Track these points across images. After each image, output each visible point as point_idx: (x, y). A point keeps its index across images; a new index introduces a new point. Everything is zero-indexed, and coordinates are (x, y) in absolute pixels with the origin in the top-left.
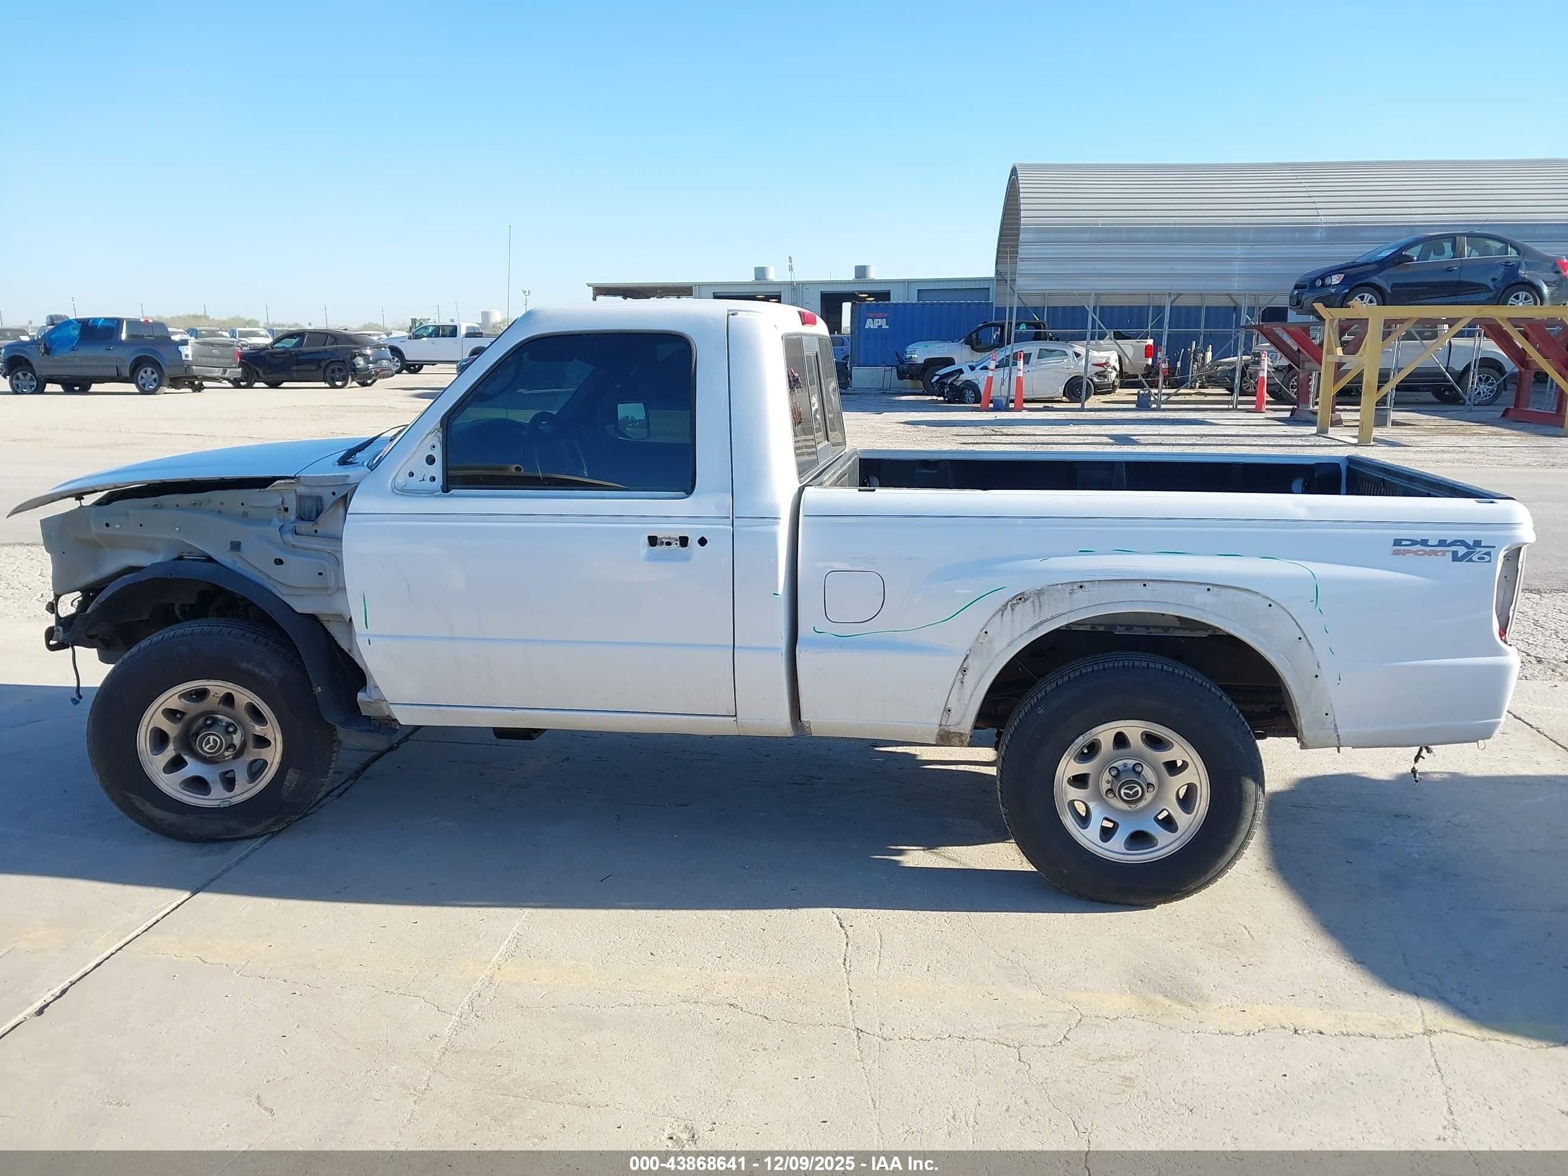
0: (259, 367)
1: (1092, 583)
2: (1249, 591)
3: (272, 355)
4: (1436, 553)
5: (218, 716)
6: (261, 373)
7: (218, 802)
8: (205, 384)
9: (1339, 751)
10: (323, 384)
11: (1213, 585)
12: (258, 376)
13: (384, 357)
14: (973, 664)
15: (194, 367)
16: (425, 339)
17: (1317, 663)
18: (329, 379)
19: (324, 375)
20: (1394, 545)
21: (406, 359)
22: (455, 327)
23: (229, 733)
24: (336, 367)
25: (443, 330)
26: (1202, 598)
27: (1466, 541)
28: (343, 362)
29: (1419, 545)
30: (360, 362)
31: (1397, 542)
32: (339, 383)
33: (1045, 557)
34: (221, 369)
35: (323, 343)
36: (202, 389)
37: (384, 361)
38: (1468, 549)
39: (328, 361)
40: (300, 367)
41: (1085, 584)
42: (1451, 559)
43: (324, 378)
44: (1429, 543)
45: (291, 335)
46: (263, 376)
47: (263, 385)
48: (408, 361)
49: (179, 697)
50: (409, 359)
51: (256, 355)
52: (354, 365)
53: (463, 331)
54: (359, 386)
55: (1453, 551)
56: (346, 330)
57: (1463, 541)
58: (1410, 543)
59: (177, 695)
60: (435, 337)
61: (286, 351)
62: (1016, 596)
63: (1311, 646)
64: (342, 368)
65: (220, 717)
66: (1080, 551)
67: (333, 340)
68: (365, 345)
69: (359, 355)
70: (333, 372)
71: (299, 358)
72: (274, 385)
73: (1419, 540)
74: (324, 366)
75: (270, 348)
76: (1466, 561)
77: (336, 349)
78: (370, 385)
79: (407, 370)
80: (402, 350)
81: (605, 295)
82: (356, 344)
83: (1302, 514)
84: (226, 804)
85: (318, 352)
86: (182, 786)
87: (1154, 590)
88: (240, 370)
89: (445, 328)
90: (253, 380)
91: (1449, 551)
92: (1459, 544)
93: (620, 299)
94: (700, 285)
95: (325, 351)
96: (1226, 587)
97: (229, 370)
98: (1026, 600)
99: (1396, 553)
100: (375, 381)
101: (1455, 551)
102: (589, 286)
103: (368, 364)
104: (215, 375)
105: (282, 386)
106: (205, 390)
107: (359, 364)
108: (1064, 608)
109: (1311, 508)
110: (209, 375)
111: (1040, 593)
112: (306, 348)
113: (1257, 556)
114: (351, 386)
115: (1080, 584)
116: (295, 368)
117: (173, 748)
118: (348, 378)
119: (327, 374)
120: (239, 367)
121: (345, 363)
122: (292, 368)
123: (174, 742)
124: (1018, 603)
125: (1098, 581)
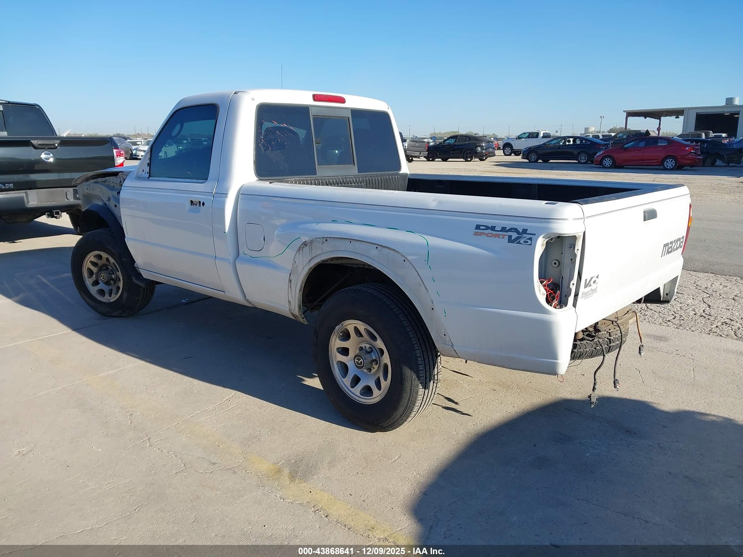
0: (438, 152)
1: (330, 238)
2: (395, 250)
3: (443, 146)
4: (498, 236)
5: (108, 266)
6: (438, 154)
7: (106, 300)
8: (414, 159)
9: (466, 362)
10: (462, 160)
11: (379, 245)
12: (437, 156)
13: (491, 147)
14: (293, 278)
15: (408, 151)
16: (523, 139)
17: (431, 301)
18: (465, 157)
19: (463, 155)
20: (475, 229)
21: (514, 148)
22: (538, 133)
23: (110, 274)
24: (468, 152)
25: (532, 135)
26: (374, 252)
27: (518, 229)
28: (472, 149)
29: (490, 230)
30: (479, 149)
31: (478, 227)
32: (469, 159)
33: (318, 223)
34: (419, 152)
35: (465, 141)
36: (412, 161)
37: (491, 149)
38: (518, 235)
39: (465, 149)
40: (454, 152)
41: (328, 239)
42: (507, 242)
43: (463, 157)
44: (496, 229)
45: (452, 137)
46: (439, 156)
47: (440, 160)
48: (514, 150)
49: (94, 256)
50: (515, 149)
51: (437, 146)
52: (476, 151)
53: (541, 135)
54: (479, 160)
55: (509, 236)
56: (476, 134)
57: (516, 229)
58: (485, 228)
59: (93, 256)
60: (528, 138)
61: (449, 144)
62: (303, 243)
63: (427, 289)
64: (471, 152)
65: (109, 267)
66: (332, 221)
67: (469, 139)
68: (482, 141)
69: (479, 146)
70: (467, 154)
71: (454, 147)
72: (445, 160)
73: (490, 226)
74: (464, 151)
75: (443, 143)
76: (516, 243)
77: (469, 143)
78: (484, 160)
79: (514, 154)
80: (513, 145)
81: (633, 116)
82: (478, 141)
83: (433, 205)
84: (108, 302)
85: (462, 145)
86: (98, 292)
87: (354, 245)
88: (427, 153)
89: (534, 134)
90: (435, 158)
91: (507, 235)
92: (513, 230)
93: (643, 118)
94: (689, 109)
95: (465, 144)
96: (385, 247)
97: (422, 153)
98: (307, 245)
99: (476, 234)
100: (486, 158)
101: (510, 235)
102: (624, 112)
103: (482, 150)
104: (416, 155)
105: (448, 160)
106: (413, 162)
107: (478, 150)
108: (319, 252)
109: (440, 202)
110: (413, 155)
111: (312, 242)
112: (458, 143)
113: (405, 230)
114: (474, 160)
115: (326, 239)
116: (452, 152)
117: (95, 277)
118: (473, 157)
119: (465, 155)
120: (427, 151)
121: (472, 150)
122: (451, 152)
123: (95, 274)
124: (304, 247)
125: (333, 238)
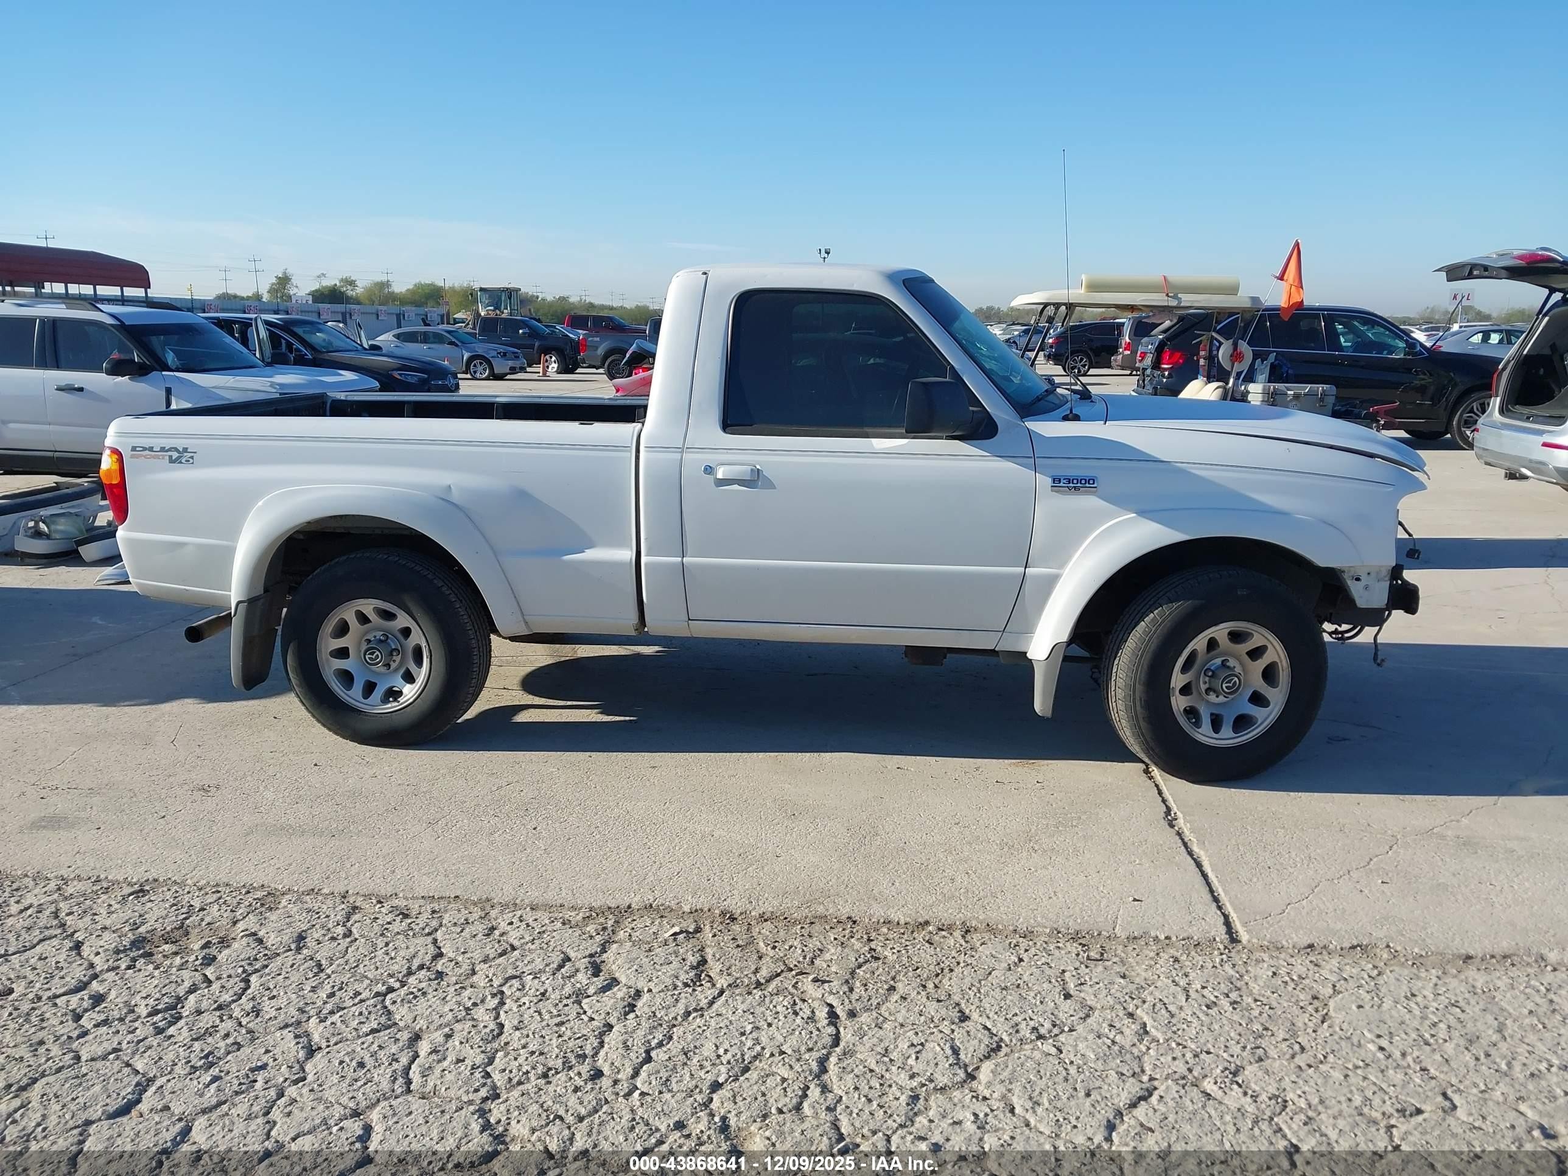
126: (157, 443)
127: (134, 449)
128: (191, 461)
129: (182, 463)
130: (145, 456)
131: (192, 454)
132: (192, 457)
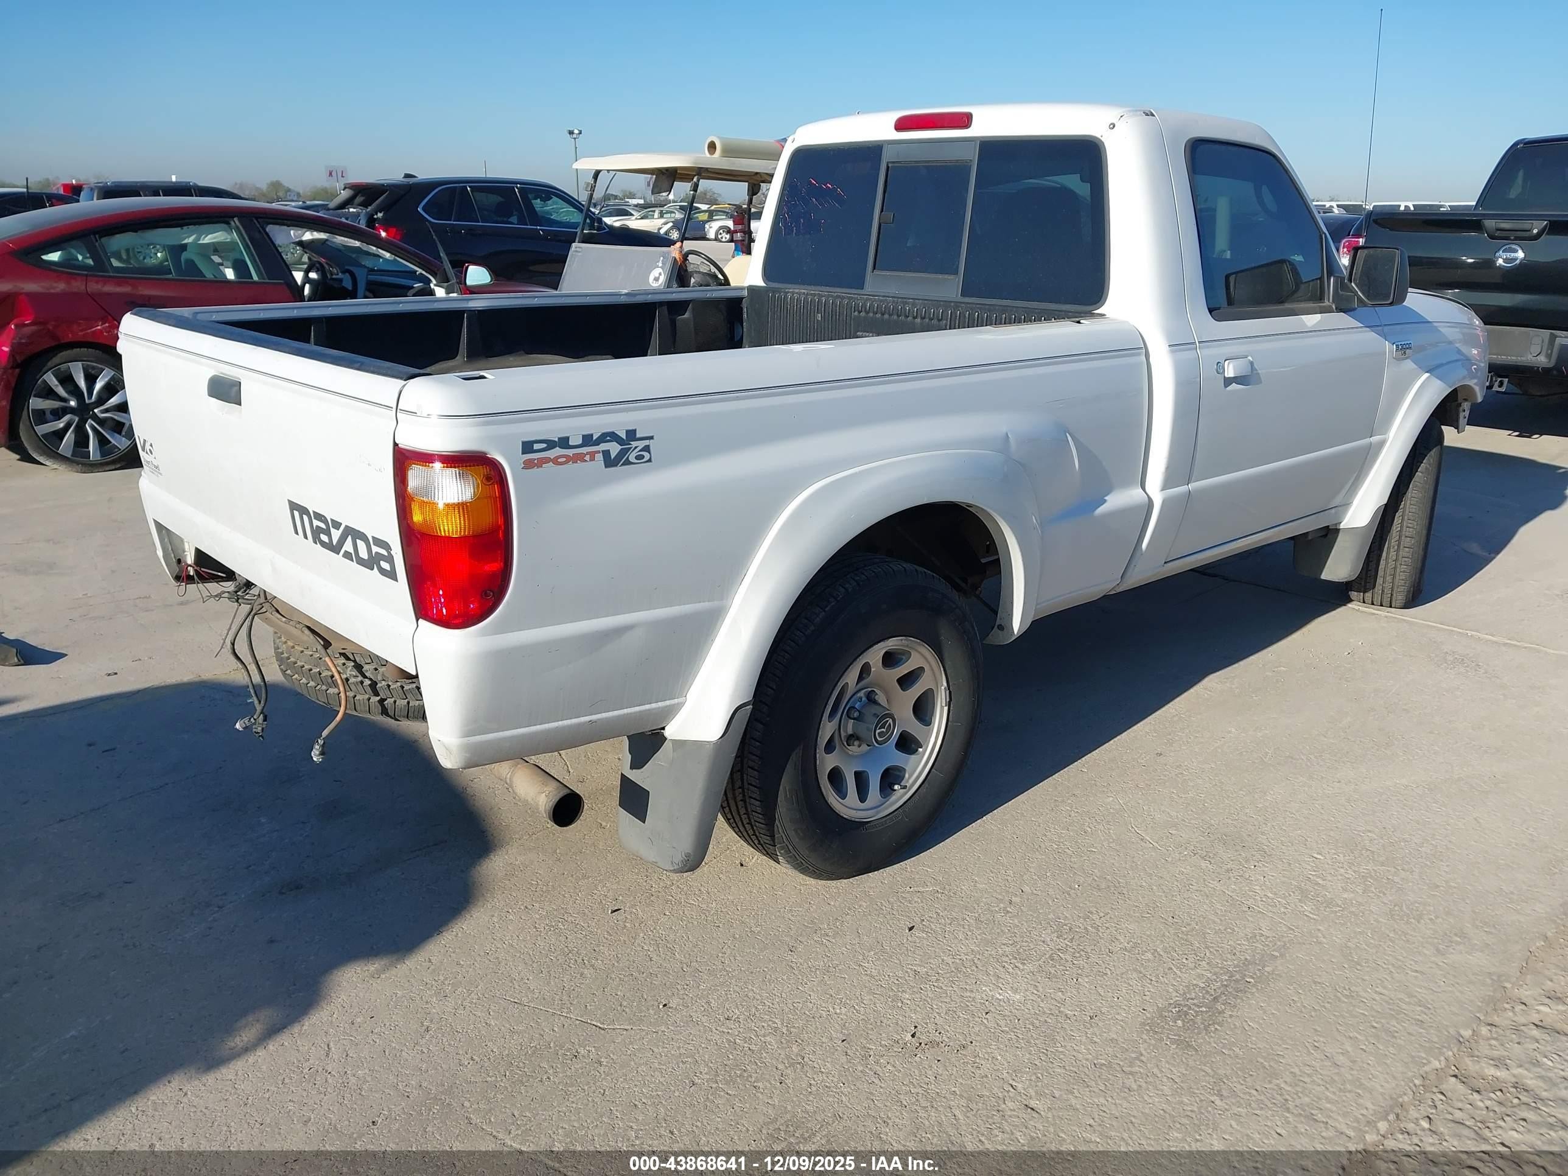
126: (574, 427)
127: (527, 447)
128: (645, 456)
129: (630, 463)
130: (555, 461)
131: (646, 442)
132: (647, 449)
